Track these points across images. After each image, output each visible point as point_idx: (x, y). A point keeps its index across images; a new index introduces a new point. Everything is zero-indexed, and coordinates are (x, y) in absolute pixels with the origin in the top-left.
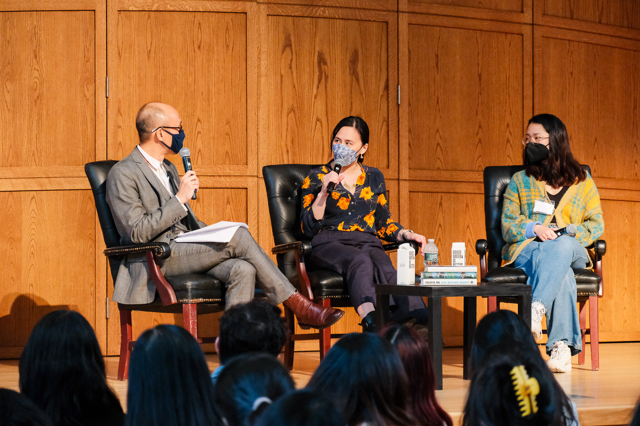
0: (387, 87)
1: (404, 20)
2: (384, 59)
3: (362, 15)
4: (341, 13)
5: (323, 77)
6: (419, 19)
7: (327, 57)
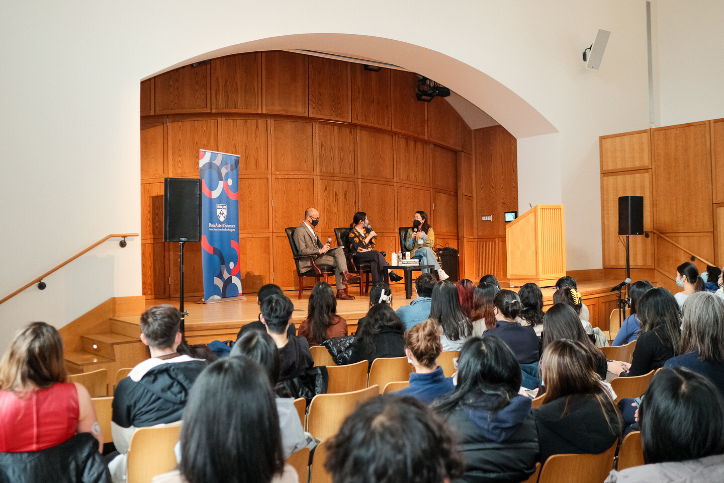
0: (355, 203)
1: (360, 181)
2: (354, 194)
3: (348, 179)
4: (342, 179)
5: (337, 199)
6: (364, 181)
7: (337, 193)
